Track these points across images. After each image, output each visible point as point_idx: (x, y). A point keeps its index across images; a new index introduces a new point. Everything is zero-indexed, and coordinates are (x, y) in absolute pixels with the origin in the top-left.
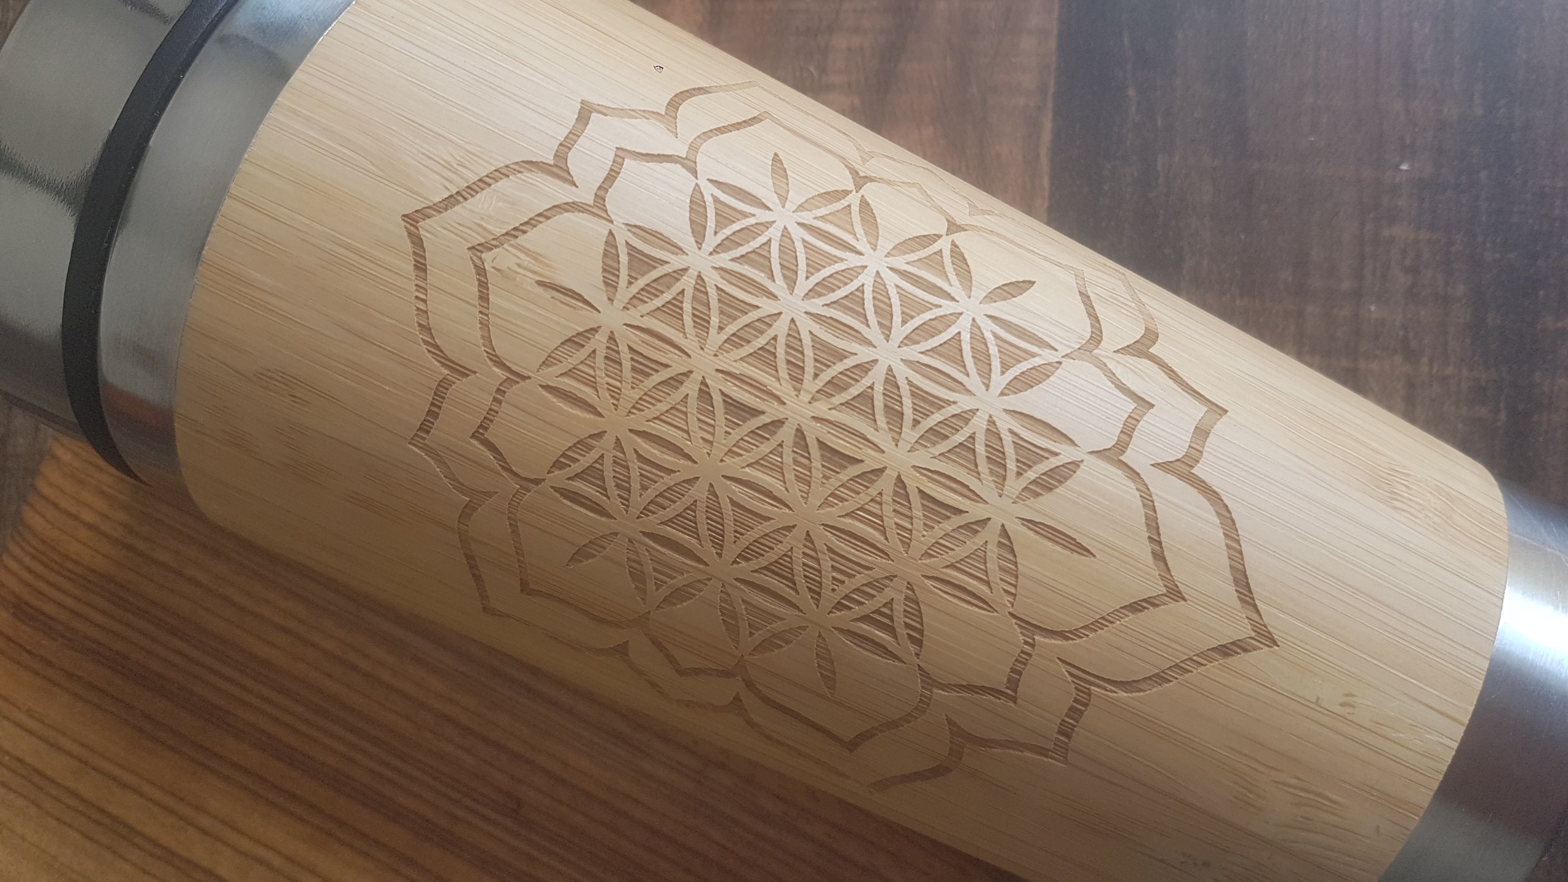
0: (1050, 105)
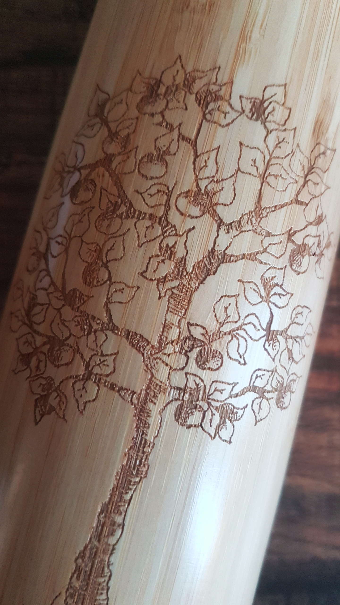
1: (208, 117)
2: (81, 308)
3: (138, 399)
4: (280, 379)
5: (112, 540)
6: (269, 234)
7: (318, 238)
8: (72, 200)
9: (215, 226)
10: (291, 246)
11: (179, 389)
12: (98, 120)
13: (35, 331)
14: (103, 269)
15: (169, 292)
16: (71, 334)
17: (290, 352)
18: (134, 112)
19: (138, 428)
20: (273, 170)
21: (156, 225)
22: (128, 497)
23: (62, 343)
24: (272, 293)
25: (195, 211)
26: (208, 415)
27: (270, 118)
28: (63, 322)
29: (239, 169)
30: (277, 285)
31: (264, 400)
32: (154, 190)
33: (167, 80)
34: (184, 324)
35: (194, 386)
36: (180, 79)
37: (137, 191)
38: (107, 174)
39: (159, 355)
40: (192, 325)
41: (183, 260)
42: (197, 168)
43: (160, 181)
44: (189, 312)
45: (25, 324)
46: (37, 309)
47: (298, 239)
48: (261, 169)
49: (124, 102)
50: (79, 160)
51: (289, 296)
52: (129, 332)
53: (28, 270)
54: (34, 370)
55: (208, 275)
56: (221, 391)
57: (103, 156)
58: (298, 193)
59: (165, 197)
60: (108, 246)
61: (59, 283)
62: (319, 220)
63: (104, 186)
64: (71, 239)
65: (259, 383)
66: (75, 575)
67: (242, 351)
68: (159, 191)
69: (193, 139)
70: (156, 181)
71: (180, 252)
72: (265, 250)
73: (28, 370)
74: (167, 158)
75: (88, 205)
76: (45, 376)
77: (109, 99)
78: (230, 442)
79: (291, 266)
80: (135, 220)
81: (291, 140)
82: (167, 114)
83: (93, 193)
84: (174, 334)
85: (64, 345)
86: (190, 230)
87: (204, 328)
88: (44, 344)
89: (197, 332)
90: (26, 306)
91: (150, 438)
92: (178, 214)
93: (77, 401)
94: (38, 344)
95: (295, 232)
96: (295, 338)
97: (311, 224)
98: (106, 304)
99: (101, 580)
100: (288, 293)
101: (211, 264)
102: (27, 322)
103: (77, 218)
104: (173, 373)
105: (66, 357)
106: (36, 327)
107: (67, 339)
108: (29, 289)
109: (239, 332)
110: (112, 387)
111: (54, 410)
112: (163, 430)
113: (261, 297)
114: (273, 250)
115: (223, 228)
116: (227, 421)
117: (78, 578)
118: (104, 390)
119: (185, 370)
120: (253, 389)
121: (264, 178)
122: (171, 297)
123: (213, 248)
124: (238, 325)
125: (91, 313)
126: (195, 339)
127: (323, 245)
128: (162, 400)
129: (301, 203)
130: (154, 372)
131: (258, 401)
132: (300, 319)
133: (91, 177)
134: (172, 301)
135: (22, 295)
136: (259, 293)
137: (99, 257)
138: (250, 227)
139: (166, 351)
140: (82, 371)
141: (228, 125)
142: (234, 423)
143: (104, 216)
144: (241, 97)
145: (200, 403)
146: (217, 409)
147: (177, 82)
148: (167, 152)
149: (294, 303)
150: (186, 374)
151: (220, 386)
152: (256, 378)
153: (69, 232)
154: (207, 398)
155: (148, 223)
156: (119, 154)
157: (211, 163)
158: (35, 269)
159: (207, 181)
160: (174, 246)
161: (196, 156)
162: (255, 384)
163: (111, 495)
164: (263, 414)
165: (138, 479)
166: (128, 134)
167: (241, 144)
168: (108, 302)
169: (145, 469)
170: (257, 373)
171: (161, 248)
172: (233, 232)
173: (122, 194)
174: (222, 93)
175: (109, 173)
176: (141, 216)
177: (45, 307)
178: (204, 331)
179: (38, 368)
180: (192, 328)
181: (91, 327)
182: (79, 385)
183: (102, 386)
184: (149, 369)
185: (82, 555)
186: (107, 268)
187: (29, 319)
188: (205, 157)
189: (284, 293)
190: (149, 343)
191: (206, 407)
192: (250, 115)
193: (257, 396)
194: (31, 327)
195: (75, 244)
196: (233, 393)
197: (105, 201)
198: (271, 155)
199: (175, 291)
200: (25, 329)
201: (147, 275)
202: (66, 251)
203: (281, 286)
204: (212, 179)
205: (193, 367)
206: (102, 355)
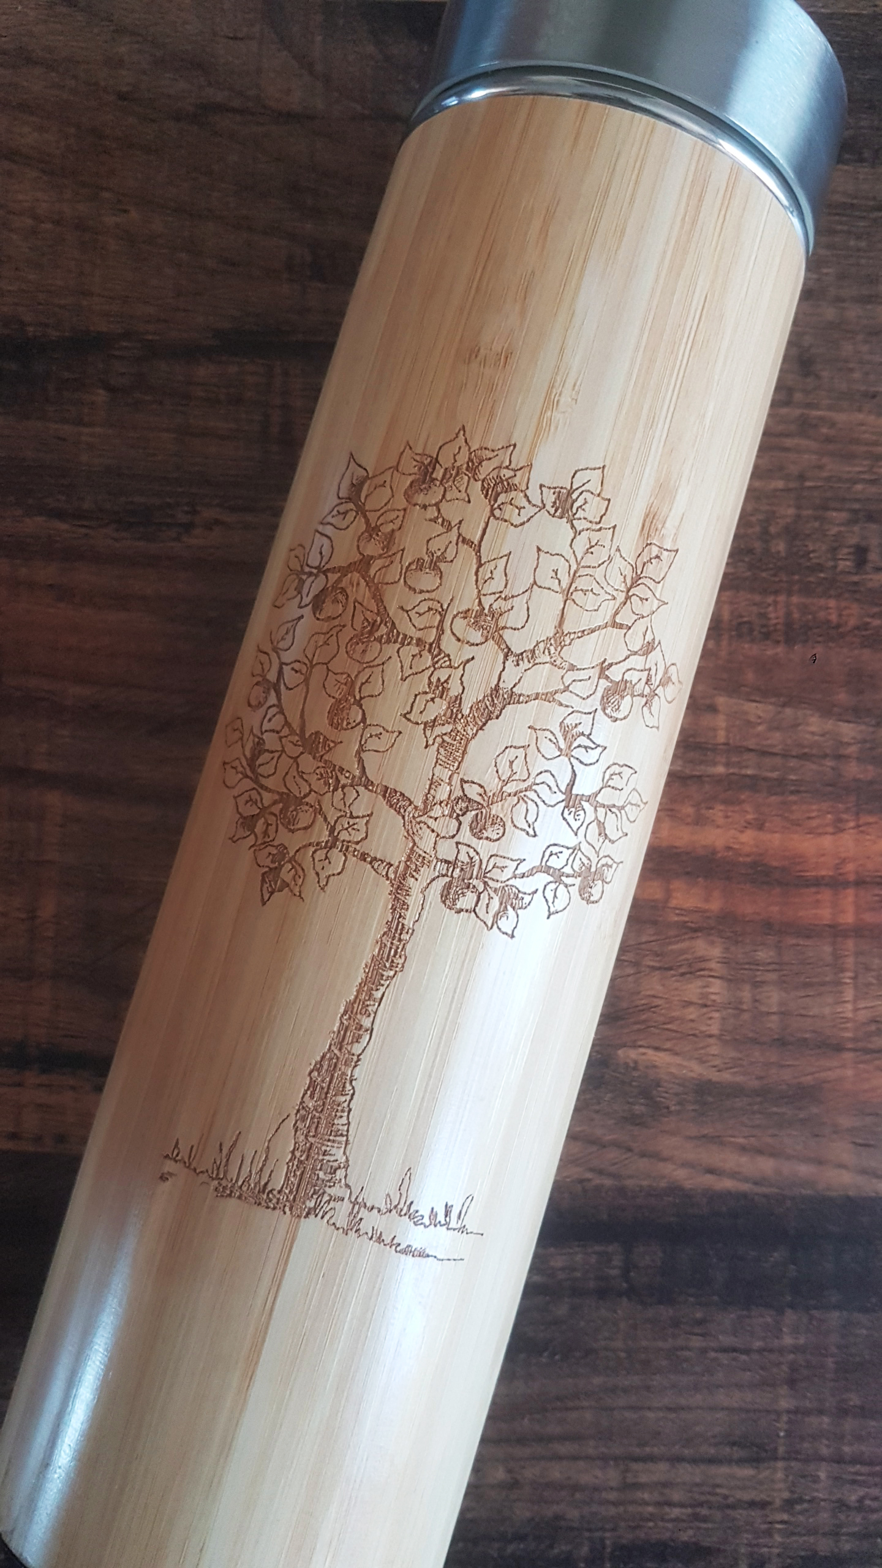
1: (497, 513)
2: (326, 757)
3: (396, 872)
4: (586, 861)
5: (357, 1049)
6: (572, 668)
7: (647, 672)
8: (314, 614)
9: (501, 657)
10: (604, 684)
11: (447, 862)
12: (351, 506)
13: (262, 786)
14: (355, 707)
15: (439, 740)
16: (311, 791)
17: (601, 825)
18: (401, 502)
19: (394, 909)
20: (580, 583)
21: (425, 653)
22: (378, 995)
23: (300, 801)
24: (575, 744)
25: (476, 636)
26: (484, 897)
27: (580, 514)
28: (301, 774)
29: (535, 583)
30: (583, 734)
31: (562, 886)
32: (423, 608)
33: (446, 460)
34: (456, 780)
35: (467, 860)
36: (462, 459)
37: (402, 608)
38: (363, 583)
39: (423, 819)
40: (466, 782)
41: (459, 699)
42: (481, 582)
43: (433, 595)
44: (463, 765)
45: (247, 776)
46: (266, 757)
47: (615, 673)
48: (565, 584)
49: (388, 484)
50: (325, 560)
51: (600, 749)
52: (387, 788)
53: (250, 705)
54: (260, 836)
55: (490, 719)
56: (502, 868)
57: (358, 557)
58: (616, 613)
59: (438, 617)
60: (363, 678)
61: (296, 725)
62: (649, 648)
63: (360, 599)
64: (312, 666)
65: (555, 863)
66: (309, 1092)
67: (531, 819)
68: (430, 609)
69: (476, 542)
70: (427, 596)
71: (454, 689)
72: (566, 689)
73: (252, 836)
74: (442, 566)
75: (336, 622)
76: (276, 843)
77: (367, 477)
78: (513, 936)
79: (604, 710)
80: (398, 646)
81: (607, 544)
82: (444, 506)
83: (345, 607)
84: (442, 793)
85: (301, 804)
86: (468, 661)
87: (482, 787)
88: (275, 803)
89: (473, 792)
90: (248, 754)
91: (408, 922)
92: (453, 639)
93: (317, 874)
94: (266, 803)
95: (611, 665)
96: (609, 808)
97: (635, 653)
98: (358, 753)
99: (343, 1099)
100: (599, 746)
101: (494, 705)
102: (249, 773)
103: (321, 639)
104: (440, 842)
105: (304, 819)
106: (263, 781)
107: (306, 796)
108: (252, 730)
109: (527, 793)
110: (363, 857)
111: (288, 885)
112: (425, 913)
113: (560, 749)
114: (576, 688)
115: (511, 658)
116: (509, 907)
117: (312, 1097)
118: (352, 860)
119: (456, 839)
120: (547, 870)
121: (567, 595)
122: (441, 745)
123: (497, 685)
124: (526, 785)
125: (338, 764)
126: (470, 800)
127: (655, 680)
128: (426, 874)
129: (621, 626)
130: (417, 839)
131: (553, 886)
132: (616, 782)
133: (343, 585)
134: (442, 750)
135: (241, 739)
136: (556, 744)
137: (351, 692)
138: (548, 659)
139: (432, 814)
140: (325, 837)
141: (523, 524)
142: (519, 912)
143: (357, 639)
144: (541, 486)
145: (474, 882)
146: (495, 891)
147: (458, 464)
148: (442, 558)
149: (607, 759)
150: (457, 843)
151: (500, 862)
152: (551, 855)
153: (310, 657)
154: (484, 876)
155: (415, 650)
156: (380, 556)
157: (499, 574)
158: (260, 705)
159: (493, 597)
160: (446, 681)
161: (480, 565)
162: (548, 864)
163: (358, 992)
164: (559, 904)
165: (392, 973)
166: (393, 531)
167: (539, 549)
168: (361, 749)
169: (401, 961)
170: (551, 848)
171: (430, 683)
172: (524, 665)
173: (383, 611)
174: (516, 481)
175: (365, 581)
176: (406, 640)
177: (277, 755)
178: (481, 791)
179: (266, 833)
180: (465, 786)
181: (338, 780)
182: (321, 855)
183: (349, 856)
184: (410, 835)
185: (318, 1067)
186: (361, 706)
187: (253, 771)
188: (492, 565)
189: (593, 746)
190: (411, 803)
191: (481, 888)
192: (552, 511)
193: (551, 879)
194: (256, 781)
195: (318, 673)
196: (519, 872)
197: (359, 618)
198: (578, 564)
199: (446, 738)
200: (248, 784)
201: (412, 717)
202: (306, 681)
203: (588, 737)
204: (499, 596)
205: (465, 835)
206: (352, 817)
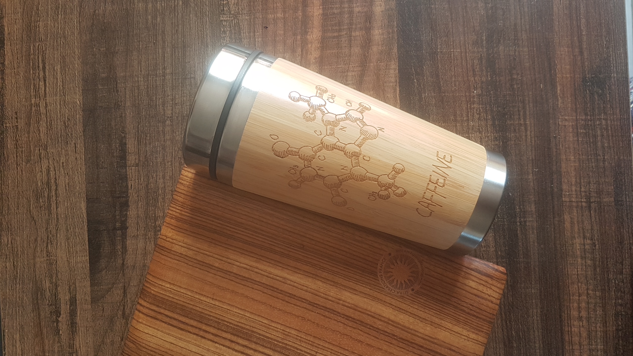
0: (398, 85)
